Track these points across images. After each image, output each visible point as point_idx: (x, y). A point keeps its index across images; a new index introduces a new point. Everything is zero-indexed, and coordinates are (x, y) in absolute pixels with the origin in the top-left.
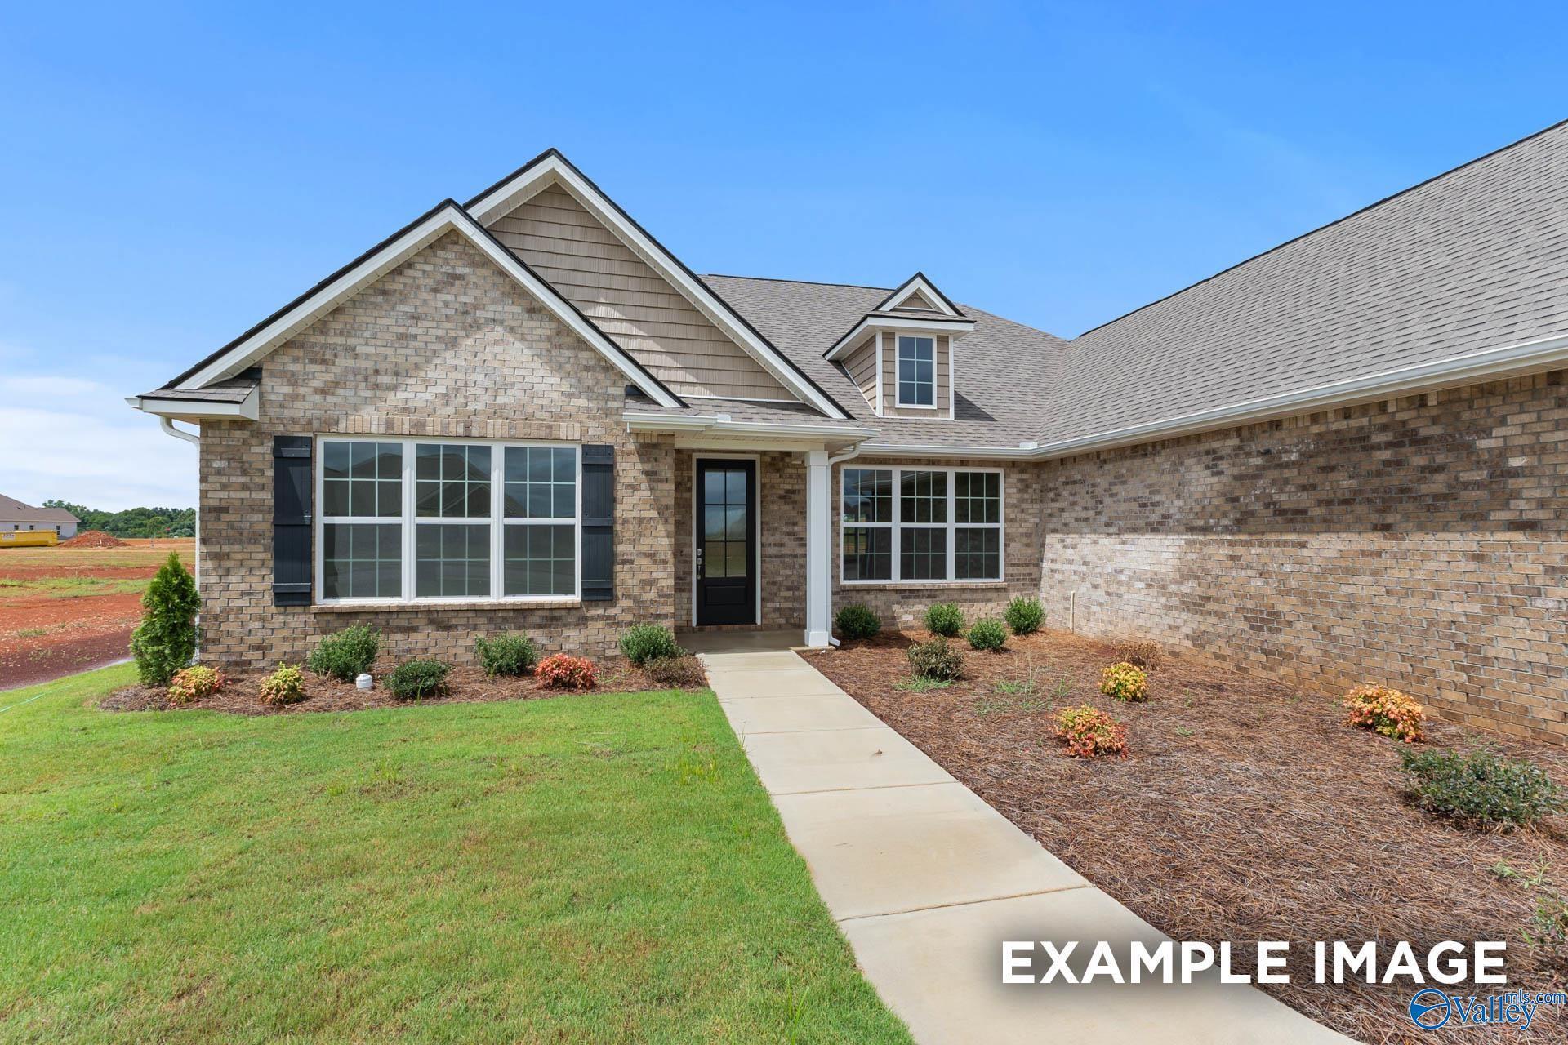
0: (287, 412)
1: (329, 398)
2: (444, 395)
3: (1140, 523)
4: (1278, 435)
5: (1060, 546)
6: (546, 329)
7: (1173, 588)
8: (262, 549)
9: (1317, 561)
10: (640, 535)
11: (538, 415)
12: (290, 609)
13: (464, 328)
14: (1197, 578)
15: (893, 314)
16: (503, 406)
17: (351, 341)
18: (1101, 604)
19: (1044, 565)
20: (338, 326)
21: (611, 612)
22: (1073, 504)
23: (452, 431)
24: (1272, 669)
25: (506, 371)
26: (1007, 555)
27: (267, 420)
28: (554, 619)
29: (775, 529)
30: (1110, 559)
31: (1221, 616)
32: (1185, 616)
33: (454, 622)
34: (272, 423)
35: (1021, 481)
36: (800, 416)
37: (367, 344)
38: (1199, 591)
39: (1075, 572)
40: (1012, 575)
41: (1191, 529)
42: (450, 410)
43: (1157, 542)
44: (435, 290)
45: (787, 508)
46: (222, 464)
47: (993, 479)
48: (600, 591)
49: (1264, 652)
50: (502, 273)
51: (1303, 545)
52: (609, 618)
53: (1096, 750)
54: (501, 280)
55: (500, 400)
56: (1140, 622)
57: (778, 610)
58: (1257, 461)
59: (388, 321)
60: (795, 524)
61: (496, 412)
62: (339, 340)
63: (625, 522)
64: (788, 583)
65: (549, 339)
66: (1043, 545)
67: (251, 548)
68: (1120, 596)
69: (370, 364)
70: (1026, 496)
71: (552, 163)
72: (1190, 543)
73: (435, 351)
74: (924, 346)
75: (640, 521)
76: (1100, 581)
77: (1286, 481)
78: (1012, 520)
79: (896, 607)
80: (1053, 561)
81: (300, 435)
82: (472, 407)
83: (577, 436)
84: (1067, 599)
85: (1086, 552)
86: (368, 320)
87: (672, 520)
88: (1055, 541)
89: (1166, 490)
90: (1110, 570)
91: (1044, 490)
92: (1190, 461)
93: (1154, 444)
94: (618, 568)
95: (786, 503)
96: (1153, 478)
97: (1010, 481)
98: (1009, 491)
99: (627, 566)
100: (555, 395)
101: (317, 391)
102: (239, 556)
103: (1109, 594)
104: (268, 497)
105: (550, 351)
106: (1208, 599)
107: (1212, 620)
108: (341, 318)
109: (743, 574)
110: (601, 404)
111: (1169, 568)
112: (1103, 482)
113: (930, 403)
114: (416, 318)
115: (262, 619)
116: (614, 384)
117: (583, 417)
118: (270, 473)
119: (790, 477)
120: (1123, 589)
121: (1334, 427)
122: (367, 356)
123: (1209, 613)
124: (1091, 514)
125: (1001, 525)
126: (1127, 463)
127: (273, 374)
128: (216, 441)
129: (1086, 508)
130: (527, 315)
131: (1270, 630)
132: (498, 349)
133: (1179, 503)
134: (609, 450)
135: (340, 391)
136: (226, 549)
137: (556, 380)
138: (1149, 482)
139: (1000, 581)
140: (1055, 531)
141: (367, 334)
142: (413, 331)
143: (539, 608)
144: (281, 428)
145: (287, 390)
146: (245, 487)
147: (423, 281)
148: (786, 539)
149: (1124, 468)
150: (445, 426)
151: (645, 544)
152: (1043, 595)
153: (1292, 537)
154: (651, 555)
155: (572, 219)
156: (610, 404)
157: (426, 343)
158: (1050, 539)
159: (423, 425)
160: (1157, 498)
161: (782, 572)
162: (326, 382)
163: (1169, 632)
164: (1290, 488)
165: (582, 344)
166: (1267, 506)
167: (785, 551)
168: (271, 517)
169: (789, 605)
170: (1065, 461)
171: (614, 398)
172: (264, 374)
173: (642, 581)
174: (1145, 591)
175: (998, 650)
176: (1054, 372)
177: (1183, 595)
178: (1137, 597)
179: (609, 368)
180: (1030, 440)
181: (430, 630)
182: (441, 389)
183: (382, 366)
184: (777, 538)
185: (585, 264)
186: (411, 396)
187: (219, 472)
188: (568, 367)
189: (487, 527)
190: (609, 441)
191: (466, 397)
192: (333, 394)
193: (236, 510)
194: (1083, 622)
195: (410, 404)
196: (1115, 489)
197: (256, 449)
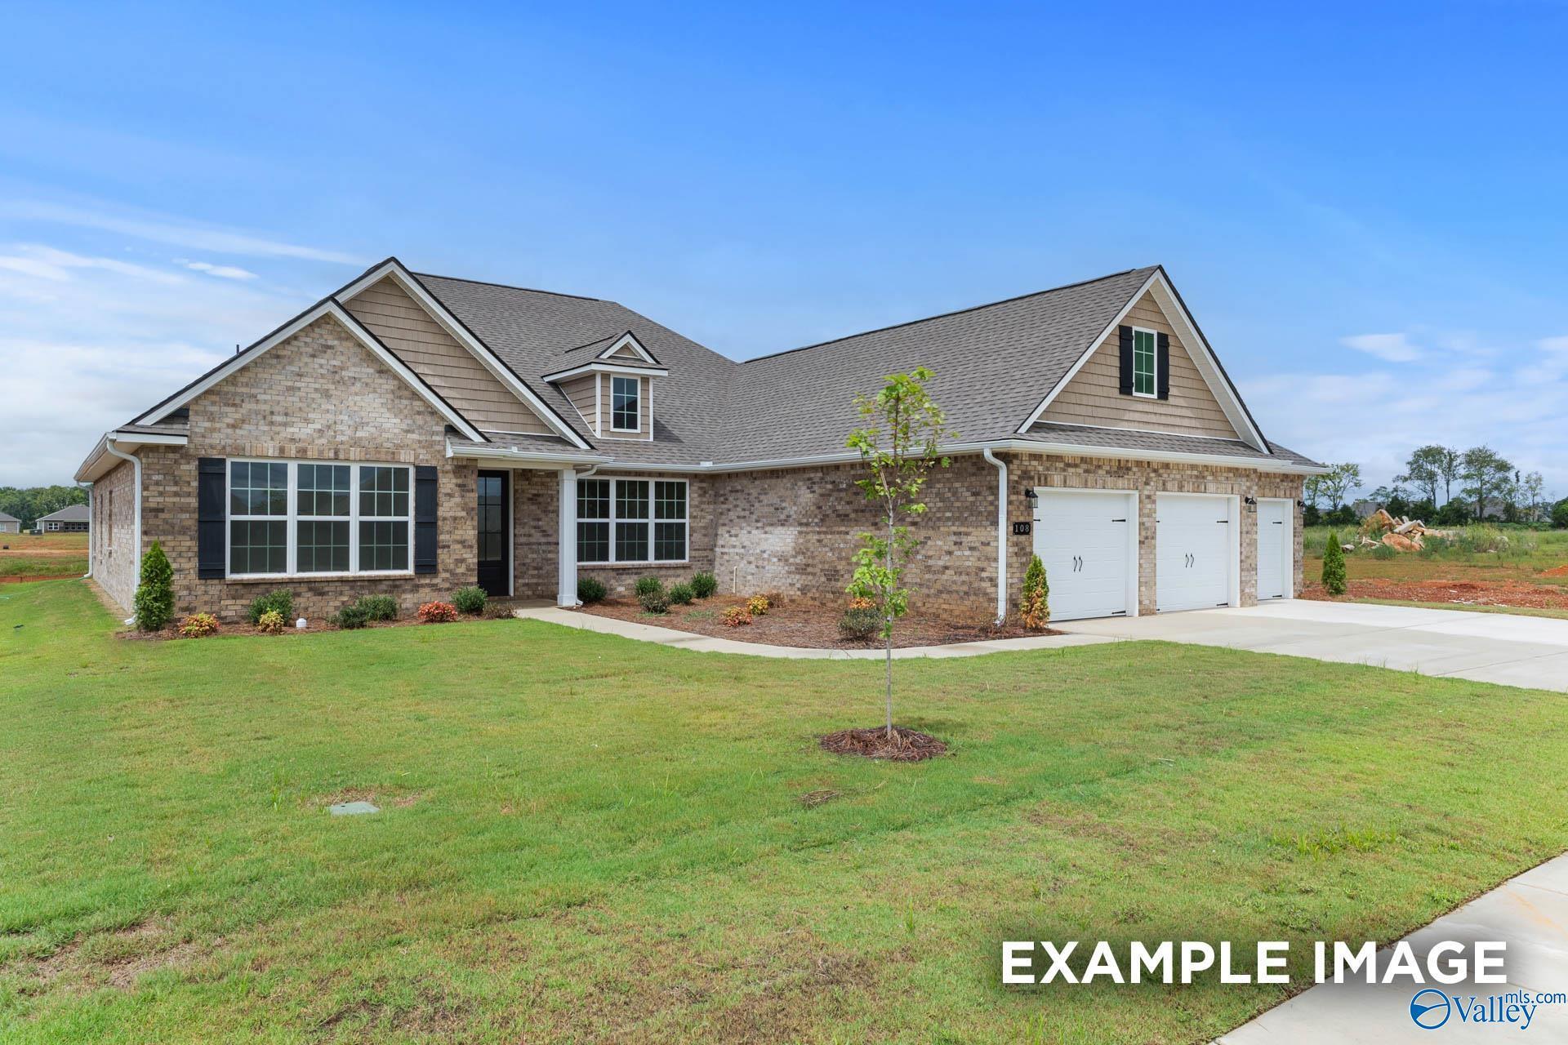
0: (207, 441)
1: (238, 431)
2: (320, 430)
3: (775, 520)
4: (839, 473)
5: (727, 535)
6: (391, 385)
7: (791, 560)
8: (188, 538)
9: (853, 542)
10: (455, 528)
11: (385, 445)
12: (209, 582)
13: (334, 383)
14: (803, 553)
15: (610, 361)
16: (360, 439)
17: (254, 391)
18: (753, 574)
19: (717, 549)
20: (245, 380)
21: (435, 581)
22: (736, 506)
23: (326, 455)
24: (836, 602)
25: (363, 414)
26: (691, 542)
27: (192, 446)
28: (396, 586)
29: (525, 524)
30: (758, 544)
31: (814, 574)
32: (798, 577)
33: (326, 589)
34: (196, 449)
35: (701, 488)
36: (559, 447)
37: (265, 393)
38: (804, 561)
39: (737, 554)
40: (695, 557)
41: (801, 524)
42: (323, 441)
43: (783, 532)
44: (313, 356)
45: (534, 507)
46: (160, 477)
47: (682, 486)
48: (427, 565)
49: (833, 593)
50: (361, 345)
51: (847, 533)
52: (433, 585)
53: (739, 623)
54: (359, 350)
55: (359, 434)
56: (775, 583)
57: (527, 585)
58: (830, 486)
59: (281, 378)
60: (539, 520)
61: (356, 442)
62: (244, 390)
63: (445, 519)
64: (535, 564)
65: (393, 392)
66: (716, 535)
67: (181, 538)
68: (764, 567)
69: (266, 407)
70: (704, 499)
71: (392, 266)
72: (800, 533)
73: (314, 399)
74: (632, 385)
75: (455, 519)
76: (752, 559)
77: (841, 499)
78: (695, 517)
79: (612, 582)
80: (722, 546)
81: (217, 457)
82: (340, 438)
83: (412, 460)
84: (732, 572)
85: (743, 539)
86: (265, 376)
87: (476, 518)
88: (724, 533)
89: (788, 500)
90: (758, 551)
91: (717, 495)
92: (800, 483)
93: (782, 471)
94: (439, 551)
95: (533, 504)
96: (782, 492)
97: (693, 488)
98: (693, 495)
99: (446, 550)
100: (396, 431)
101: (228, 426)
102: (172, 544)
103: (757, 567)
104: (193, 502)
105: (393, 401)
106: (808, 565)
107: (810, 577)
108: (247, 374)
109: (499, 558)
110: (429, 438)
111: (790, 549)
112: (754, 492)
113: (636, 428)
114: (300, 375)
115: (188, 588)
116: (437, 424)
117: (416, 446)
118: (195, 484)
119: (536, 484)
120: (766, 563)
121: (859, 472)
122: (265, 402)
123: (809, 574)
124: (747, 513)
125: (687, 521)
126: (768, 481)
127: (197, 413)
128: (156, 461)
129: (744, 510)
130: (377, 375)
131: (835, 580)
132: (358, 398)
133: (795, 508)
134: (434, 469)
135: (246, 426)
136: (162, 538)
137: (397, 421)
138: (780, 494)
139: (686, 561)
140: (724, 525)
141: (265, 386)
142: (298, 384)
143: (387, 579)
144: (203, 452)
145: (208, 425)
146: (176, 494)
147: (303, 349)
148: (533, 531)
149: (766, 483)
150: (321, 452)
151: (458, 534)
152: (716, 571)
153: (843, 529)
154: (462, 542)
155: (398, 302)
156: (434, 438)
157: (307, 393)
158: (721, 530)
159: (305, 451)
160: (784, 505)
161: (530, 556)
162: (235, 420)
163: (789, 588)
164: (843, 503)
165: (415, 395)
166: (834, 511)
167: (533, 540)
168: (196, 516)
169: (535, 581)
170: (731, 476)
171: (437, 433)
172: (191, 413)
173: (456, 560)
174: (777, 564)
175: (688, 603)
176: (724, 397)
177: (797, 564)
178: (774, 568)
179: (434, 412)
180: (707, 460)
181: (309, 594)
182: (319, 426)
183: (276, 409)
184: (526, 530)
185: (409, 335)
186: (297, 430)
187: (157, 483)
188: (406, 412)
189: (347, 523)
190: (433, 463)
191: (335, 432)
192: (240, 428)
193: (170, 511)
194: (742, 587)
195: (296, 436)
196: (762, 497)
197: (184, 467)
